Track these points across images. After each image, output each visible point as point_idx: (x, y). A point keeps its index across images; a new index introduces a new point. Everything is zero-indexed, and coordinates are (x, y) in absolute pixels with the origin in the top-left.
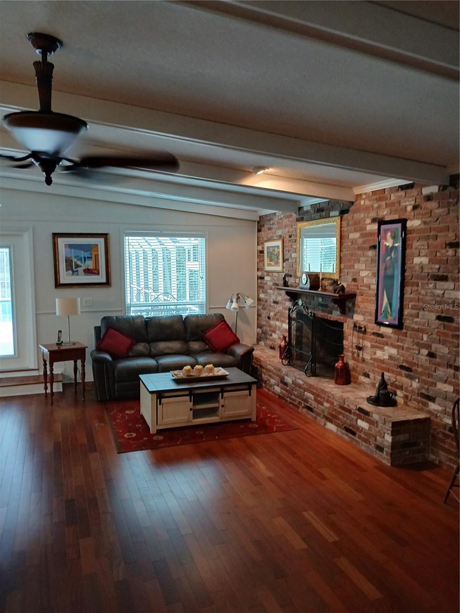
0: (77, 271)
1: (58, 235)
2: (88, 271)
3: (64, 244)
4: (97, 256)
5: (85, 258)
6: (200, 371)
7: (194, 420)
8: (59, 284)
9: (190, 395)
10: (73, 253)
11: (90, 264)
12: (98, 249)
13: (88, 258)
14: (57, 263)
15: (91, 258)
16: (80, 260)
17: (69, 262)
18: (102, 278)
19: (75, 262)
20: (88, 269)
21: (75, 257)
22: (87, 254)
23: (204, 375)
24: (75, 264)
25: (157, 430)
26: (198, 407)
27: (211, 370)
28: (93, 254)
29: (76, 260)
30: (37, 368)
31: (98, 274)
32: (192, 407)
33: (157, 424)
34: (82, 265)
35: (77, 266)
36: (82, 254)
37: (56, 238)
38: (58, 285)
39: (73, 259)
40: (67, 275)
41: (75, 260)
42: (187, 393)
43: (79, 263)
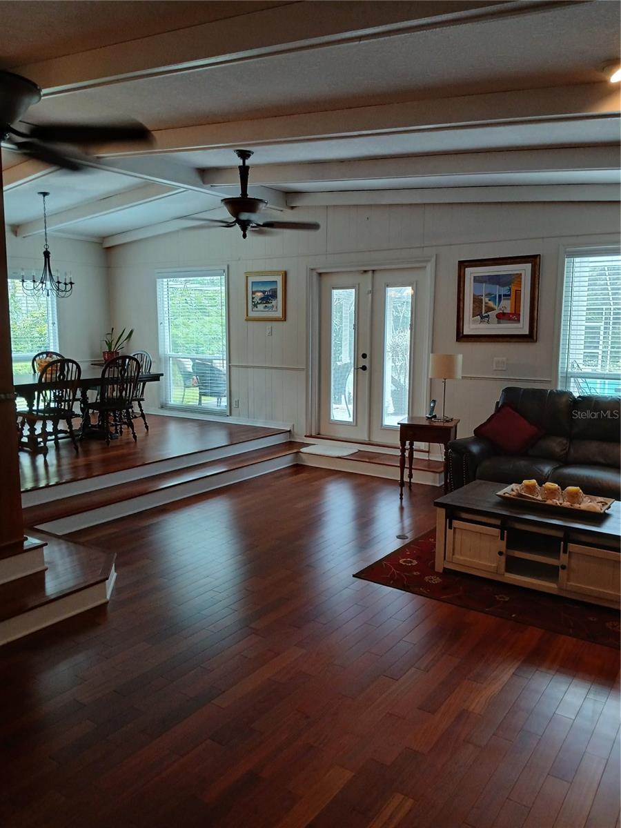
0: (488, 316)
1: (466, 264)
2: (502, 317)
3: (473, 275)
4: (518, 294)
5: (500, 296)
6: (552, 493)
7: (507, 575)
8: (461, 335)
9: (502, 528)
10: (484, 289)
11: (507, 306)
12: (521, 281)
13: (505, 295)
14: (462, 306)
15: (509, 295)
16: (493, 299)
17: (477, 301)
18: (522, 328)
19: (486, 303)
20: (504, 314)
21: (487, 295)
22: (504, 291)
23: (557, 502)
24: (486, 306)
25: (445, 569)
26: (518, 554)
27: (573, 497)
28: (514, 288)
29: (487, 299)
30: (427, 450)
31: (518, 320)
32: (504, 549)
33: (445, 559)
34: (496, 307)
35: (490, 309)
36: (499, 290)
37: (462, 267)
38: (461, 337)
39: (483, 298)
40: (474, 322)
41: (485, 300)
42: (498, 522)
43: (491, 304)
